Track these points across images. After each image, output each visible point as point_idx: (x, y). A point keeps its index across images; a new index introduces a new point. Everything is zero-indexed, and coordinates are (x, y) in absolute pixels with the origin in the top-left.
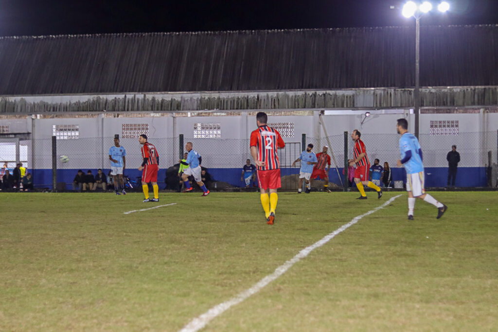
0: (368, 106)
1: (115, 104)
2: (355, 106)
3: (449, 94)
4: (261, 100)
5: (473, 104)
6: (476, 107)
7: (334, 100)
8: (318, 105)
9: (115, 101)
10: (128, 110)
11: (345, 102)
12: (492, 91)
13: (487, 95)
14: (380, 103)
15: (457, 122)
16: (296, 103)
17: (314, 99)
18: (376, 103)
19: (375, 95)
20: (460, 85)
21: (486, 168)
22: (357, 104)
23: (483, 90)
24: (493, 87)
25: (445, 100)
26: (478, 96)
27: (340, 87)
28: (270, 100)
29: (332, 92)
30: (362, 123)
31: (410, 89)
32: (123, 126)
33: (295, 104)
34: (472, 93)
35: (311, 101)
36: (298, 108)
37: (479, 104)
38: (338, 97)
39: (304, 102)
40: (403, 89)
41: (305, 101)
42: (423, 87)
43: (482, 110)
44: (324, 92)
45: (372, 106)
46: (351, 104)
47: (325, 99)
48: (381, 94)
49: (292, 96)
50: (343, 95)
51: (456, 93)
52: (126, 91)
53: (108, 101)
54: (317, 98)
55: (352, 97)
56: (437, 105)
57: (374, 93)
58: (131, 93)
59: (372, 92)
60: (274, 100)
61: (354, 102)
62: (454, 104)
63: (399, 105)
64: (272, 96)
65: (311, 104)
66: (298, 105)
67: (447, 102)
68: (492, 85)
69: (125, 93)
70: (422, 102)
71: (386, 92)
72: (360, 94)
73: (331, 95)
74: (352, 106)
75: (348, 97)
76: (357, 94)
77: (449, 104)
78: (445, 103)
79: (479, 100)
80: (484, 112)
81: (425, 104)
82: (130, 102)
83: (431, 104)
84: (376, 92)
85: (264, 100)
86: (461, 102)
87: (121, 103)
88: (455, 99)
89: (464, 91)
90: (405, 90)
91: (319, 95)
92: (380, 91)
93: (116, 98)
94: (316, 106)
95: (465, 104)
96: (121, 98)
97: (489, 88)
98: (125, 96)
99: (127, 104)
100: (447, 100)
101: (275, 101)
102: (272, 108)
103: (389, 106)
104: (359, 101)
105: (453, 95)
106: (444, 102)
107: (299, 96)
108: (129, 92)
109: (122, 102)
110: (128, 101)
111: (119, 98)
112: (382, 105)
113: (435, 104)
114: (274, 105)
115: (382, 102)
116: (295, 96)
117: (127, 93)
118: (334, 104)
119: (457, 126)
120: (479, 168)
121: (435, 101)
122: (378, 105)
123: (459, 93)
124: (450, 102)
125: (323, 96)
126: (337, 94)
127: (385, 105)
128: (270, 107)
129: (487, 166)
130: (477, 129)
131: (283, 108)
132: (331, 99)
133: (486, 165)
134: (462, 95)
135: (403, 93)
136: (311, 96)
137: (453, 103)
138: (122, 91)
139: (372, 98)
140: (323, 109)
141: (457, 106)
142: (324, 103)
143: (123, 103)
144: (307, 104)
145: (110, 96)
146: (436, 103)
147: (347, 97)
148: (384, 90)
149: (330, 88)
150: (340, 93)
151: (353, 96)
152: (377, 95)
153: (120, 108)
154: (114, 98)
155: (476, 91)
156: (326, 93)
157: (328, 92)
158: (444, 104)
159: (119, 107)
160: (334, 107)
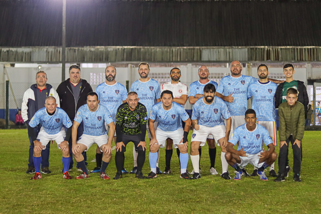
0: (41, 60)
2: (32, 60)
3: (104, 53)
5: (123, 60)
6: (125, 62)
7: (15, 55)
8: (2, 59)
11: (24, 57)
12: (138, 51)
13: (133, 54)
18: (48, 59)
19: (47, 52)
20: (113, 45)
22: (33, 59)
23: (131, 50)
24: (139, 47)
25: (101, 57)
26: (127, 54)
27: (20, 46)
29: (14, 49)
31: (75, 48)
34: (122, 52)
37: (127, 60)
38: (18, 53)
40: (69, 48)
42: (85, 47)
43: (129, 65)
44: (8, 49)
45: (45, 60)
46: (28, 59)
47: (8, 54)
48: (52, 52)
50: (23, 52)
51: (110, 51)
54: (2, 54)
55: (29, 53)
57: (47, 51)
59: (45, 50)
62: (108, 60)
63: (66, 61)
68: (138, 46)
70: (84, 58)
71: (56, 50)
72: (35, 51)
73: (13, 52)
74: (29, 60)
75: (27, 54)
76: (33, 51)
77: (104, 60)
78: (101, 59)
79: (127, 57)
80: (131, 67)
81: (85, 60)
83: (91, 60)
84: (48, 50)
86: (113, 59)
88: (109, 56)
89: (116, 50)
90: (70, 49)
91: (4, 51)
92: (51, 49)
95: (117, 60)
97: (135, 49)
103: (58, 60)
104: (35, 57)
105: (107, 53)
112: (53, 60)
113: (93, 60)
115: (53, 58)
118: (15, 59)
121: (93, 58)
122: (50, 60)
123: (112, 52)
124: (105, 59)
125: (7, 52)
126: (18, 51)
127: (54, 60)
132: (13, 54)
134: (114, 53)
135: (69, 50)
139: (45, 54)
141: (110, 62)
142: (7, 57)
146: (95, 59)
147: (25, 53)
148: (55, 48)
149: (13, 46)
150: (20, 50)
151: (31, 52)
152: (49, 52)
155: (126, 50)
156: (9, 50)
157: (11, 49)
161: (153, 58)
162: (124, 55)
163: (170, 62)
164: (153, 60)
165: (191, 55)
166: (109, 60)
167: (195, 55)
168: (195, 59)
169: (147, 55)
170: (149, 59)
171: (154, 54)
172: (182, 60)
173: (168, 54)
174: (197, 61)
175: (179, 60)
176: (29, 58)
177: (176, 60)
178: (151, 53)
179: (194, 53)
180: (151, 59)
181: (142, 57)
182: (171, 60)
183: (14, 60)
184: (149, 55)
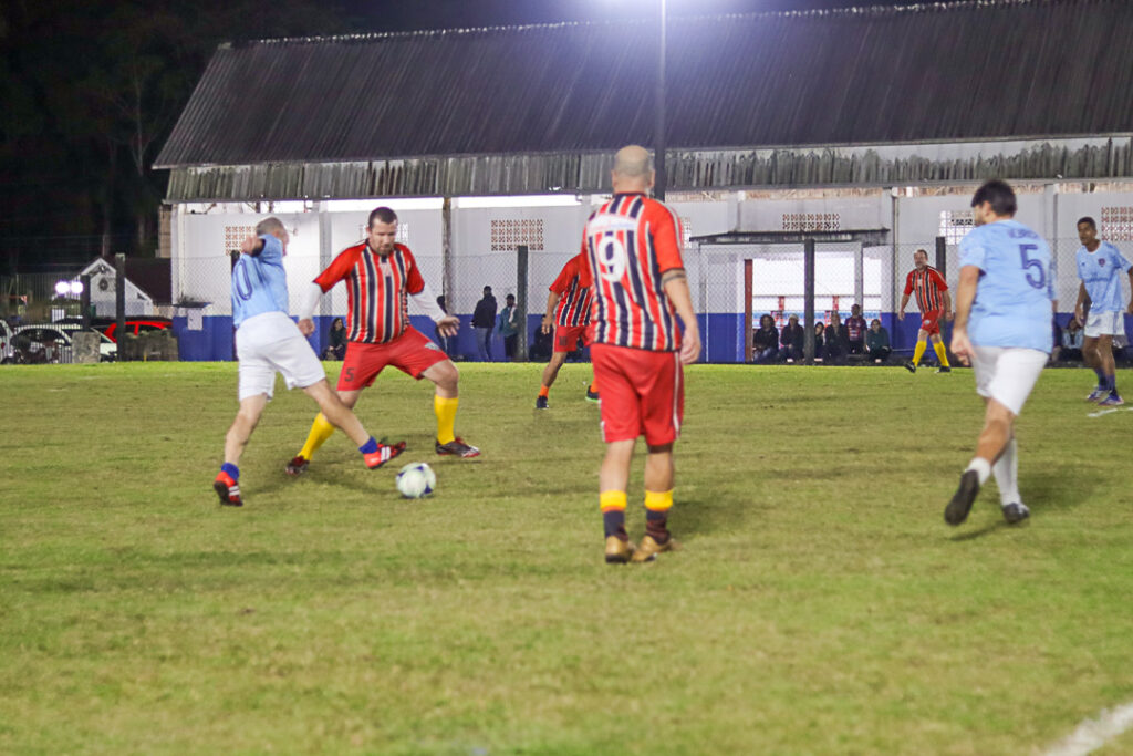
1: (1086, 160)
9: (1086, 153)
10: (1115, 175)
32: (1103, 211)
52: (1111, 130)
53: (1069, 155)
58: (1124, 134)
69: (1110, 134)
82: (1121, 154)
87: (1098, 159)
93: (1087, 146)
96: (1099, 147)
98: (1110, 142)
99: (1113, 161)
108: (1119, 131)
109: (1103, 156)
110: (1117, 154)
111: (1095, 147)
117: (1114, 134)
138: (1102, 129)
143: (1105, 157)
145: (1073, 141)
153: (1098, 169)
154: (1082, 147)
159: (1094, 167)
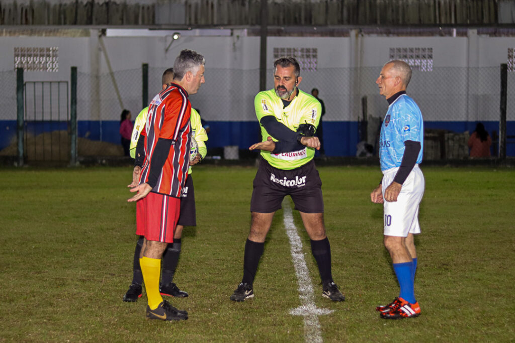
0: (176, 23)
2: (157, 22)
3: (303, 7)
4: (4, 10)
5: (341, 22)
6: (345, 27)
7: (122, 11)
8: (96, 19)
11: (140, 15)
13: (361, 9)
14: (196, 19)
15: (315, 51)
16: (62, 16)
17: (90, 10)
18: (190, 19)
19: (187, 5)
21: (359, 122)
22: (159, 19)
25: (297, 16)
26: (349, 10)
28: (19, 11)
30: (167, 50)
33: (60, 19)
34: (338, 5)
35: (85, 13)
36: (65, 24)
37: (349, 22)
38: (128, 7)
39: (74, 15)
41: (76, 13)
43: (353, 33)
45: (183, 23)
46: (149, 20)
47: (108, 10)
48: (197, 5)
49: (55, 6)
50: (137, 6)
51: (314, 5)
54: (95, 9)
55: (151, 8)
56: (284, 23)
57: (186, 3)
59: (184, 1)
60: (26, 11)
61: (154, 17)
62: (311, 22)
63: (226, 22)
64: (22, 4)
65: (85, 18)
66: (65, 18)
67: (300, 19)
71: (205, 2)
72: (163, 4)
73: (118, 5)
74: (151, 22)
75: (146, 8)
76: (158, 4)
77: (303, 22)
78: (298, 20)
79: (349, 16)
80: (357, 36)
83: (276, 22)
84: (189, 2)
85: (10, 10)
86: (321, 20)
88: (313, 13)
89: (326, 2)
91: (98, 3)
94: (94, 21)
95: (329, 22)
100: (300, 15)
101: (28, 12)
102: (22, 24)
103: (210, 22)
104: (163, 16)
105: (309, 8)
106: (295, 19)
107: (65, 5)
112: (199, 22)
113: (281, 21)
114: (26, 19)
115: (199, 17)
116: (61, 5)
118: (122, 19)
119: (315, 56)
120: (348, 124)
121: (281, 17)
122: (193, 21)
123: (319, 5)
124: (306, 20)
125: (104, 6)
126: (128, 3)
127: (203, 22)
128: (19, 21)
129: (360, 120)
130: (345, 62)
131: (41, 23)
132: (117, 10)
133: (359, 117)
134: (323, 8)
135: (232, 3)
136: (86, 5)
137: (309, 20)
139: (183, 10)
140: (103, 27)
141: (316, 25)
142: (106, 16)
144: (78, 18)
146: (284, 19)
147: (143, 8)
151: (153, 6)
152: (190, 6)
155: (346, 5)
156: (110, 1)
158: (297, 22)
160: (122, 24)
161: (401, 18)
162: (342, 12)
163: (435, 25)
164: (401, 22)
165: (477, 12)
166: (313, 23)
167: (486, 13)
168: (486, 21)
169: (389, 12)
170: (393, 21)
171: (403, 9)
172: (459, 22)
173: (432, 9)
174: (490, 25)
175: (453, 22)
176: (151, 18)
177: (448, 22)
178: (398, 8)
179: (482, 8)
180: (398, 20)
181: (378, 17)
182: (438, 22)
183: (120, 22)
184: (393, 11)
